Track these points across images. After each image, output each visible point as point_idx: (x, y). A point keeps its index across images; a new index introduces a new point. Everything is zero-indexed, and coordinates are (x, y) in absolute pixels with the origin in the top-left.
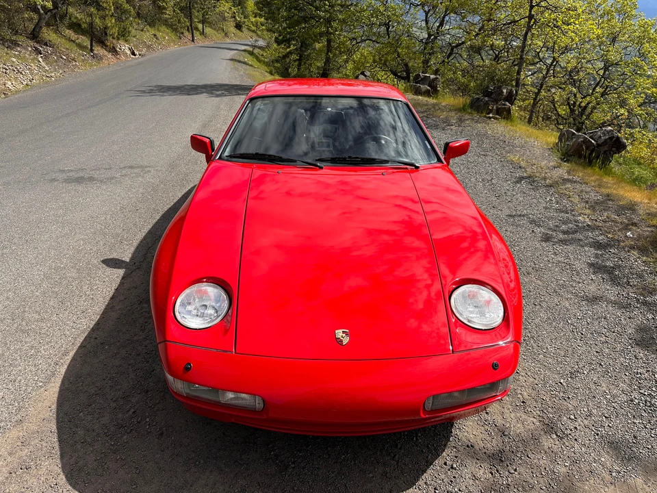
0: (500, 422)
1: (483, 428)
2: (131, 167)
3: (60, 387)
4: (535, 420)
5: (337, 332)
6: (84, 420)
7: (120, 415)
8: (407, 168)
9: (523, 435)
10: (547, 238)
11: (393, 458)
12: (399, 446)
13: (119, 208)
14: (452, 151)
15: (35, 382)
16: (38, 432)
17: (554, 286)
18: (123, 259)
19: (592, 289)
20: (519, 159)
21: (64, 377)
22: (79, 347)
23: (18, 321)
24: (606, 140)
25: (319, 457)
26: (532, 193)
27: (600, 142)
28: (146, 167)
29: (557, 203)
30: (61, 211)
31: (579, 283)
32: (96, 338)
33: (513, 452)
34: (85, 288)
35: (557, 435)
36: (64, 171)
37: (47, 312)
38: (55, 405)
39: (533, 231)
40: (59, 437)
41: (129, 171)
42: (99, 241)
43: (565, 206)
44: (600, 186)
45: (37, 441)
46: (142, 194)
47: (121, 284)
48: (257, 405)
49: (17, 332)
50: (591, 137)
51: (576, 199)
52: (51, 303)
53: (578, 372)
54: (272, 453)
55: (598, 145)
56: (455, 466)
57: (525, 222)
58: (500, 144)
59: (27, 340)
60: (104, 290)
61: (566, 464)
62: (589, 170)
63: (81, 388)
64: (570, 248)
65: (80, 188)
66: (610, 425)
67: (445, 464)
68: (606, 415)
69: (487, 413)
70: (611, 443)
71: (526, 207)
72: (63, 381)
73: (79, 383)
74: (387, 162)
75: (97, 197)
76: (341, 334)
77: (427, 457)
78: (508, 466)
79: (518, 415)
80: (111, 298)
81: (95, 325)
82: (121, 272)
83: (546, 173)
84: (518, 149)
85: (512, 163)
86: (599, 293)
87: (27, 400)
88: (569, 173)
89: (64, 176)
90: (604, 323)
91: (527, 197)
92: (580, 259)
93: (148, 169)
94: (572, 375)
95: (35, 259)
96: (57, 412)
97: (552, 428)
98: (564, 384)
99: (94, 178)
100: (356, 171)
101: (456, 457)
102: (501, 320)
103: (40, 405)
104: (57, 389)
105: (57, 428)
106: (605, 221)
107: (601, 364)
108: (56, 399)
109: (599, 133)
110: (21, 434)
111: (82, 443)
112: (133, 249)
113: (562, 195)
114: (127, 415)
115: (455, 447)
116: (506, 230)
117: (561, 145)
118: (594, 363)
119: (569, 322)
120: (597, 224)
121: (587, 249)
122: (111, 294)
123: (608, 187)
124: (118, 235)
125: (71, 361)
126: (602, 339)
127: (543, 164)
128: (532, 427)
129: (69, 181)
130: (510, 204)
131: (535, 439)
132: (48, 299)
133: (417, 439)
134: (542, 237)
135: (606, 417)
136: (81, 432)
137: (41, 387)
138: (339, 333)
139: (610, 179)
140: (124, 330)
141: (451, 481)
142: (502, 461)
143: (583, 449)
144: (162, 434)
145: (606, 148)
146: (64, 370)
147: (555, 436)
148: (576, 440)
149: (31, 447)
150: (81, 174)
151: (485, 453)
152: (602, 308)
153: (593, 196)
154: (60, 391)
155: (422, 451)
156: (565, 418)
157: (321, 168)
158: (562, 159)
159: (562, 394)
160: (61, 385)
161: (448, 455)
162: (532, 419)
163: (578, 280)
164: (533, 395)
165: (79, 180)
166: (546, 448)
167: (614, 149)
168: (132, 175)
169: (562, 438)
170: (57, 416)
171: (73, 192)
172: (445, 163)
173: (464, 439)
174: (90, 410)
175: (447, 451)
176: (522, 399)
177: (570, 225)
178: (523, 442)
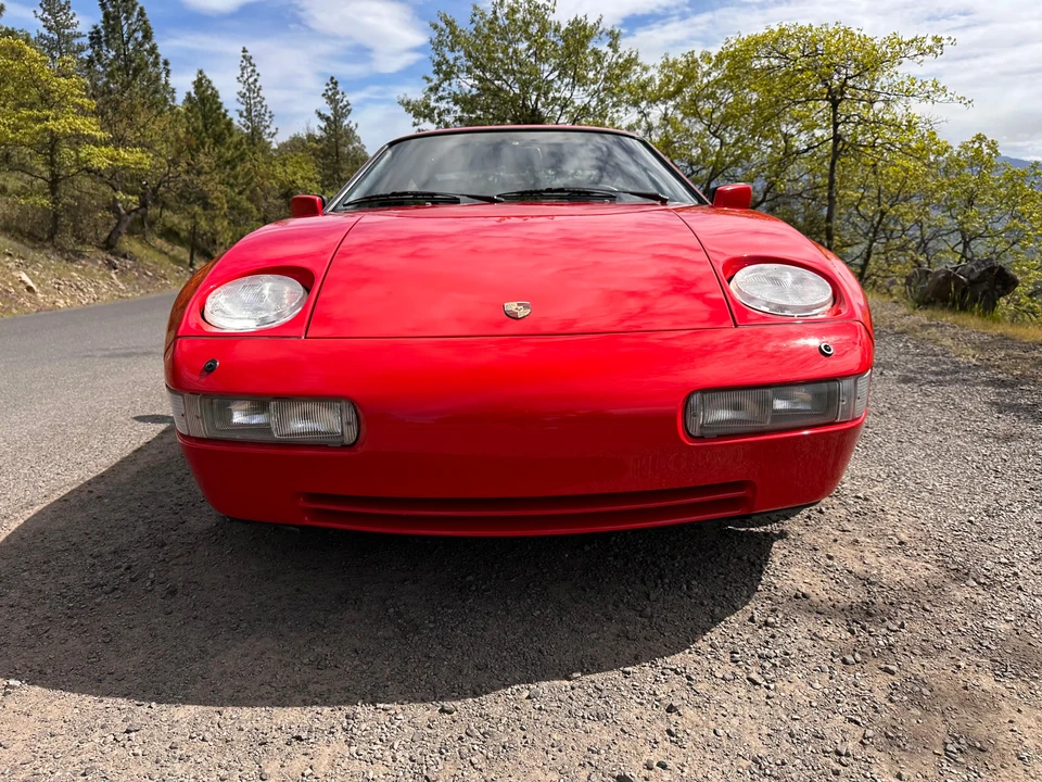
0: (858, 567)
1: (824, 575)
4: (929, 566)
5: (506, 304)
6: (27, 580)
9: (908, 583)
10: (906, 380)
12: (652, 597)
19: (1001, 427)
22: (56, 500)
24: (982, 273)
25: (488, 614)
27: (973, 277)
31: (977, 421)
32: (90, 492)
33: (891, 604)
34: (93, 442)
35: (979, 582)
36: (107, 349)
39: (881, 374)
42: (136, 401)
43: (930, 350)
47: (159, 438)
48: (346, 432)
50: (958, 273)
51: (949, 342)
53: (1001, 510)
54: (392, 610)
55: (972, 283)
56: (771, 622)
60: (126, 443)
61: (1008, 618)
62: (963, 315)
64: (950, 389)
65: (126, 360)
67: (752, 620)
69: (830, 558)
76: (514, 306)
77: (713, 610)
78: (884, 621)
80: (135, 451)
81: (95, 477)
82: (162, 426)
83: (892, 321)
86: (1015, 431)
88: (930, 319)
89: (106, 353)
92: (971, 399)
94: (991, 513)
97: (966, 574)
98: (978, 523)
101: (774, 611)
106: (1003, 359)
109: (970, 266)
113: (923, 340)
115: (770, 599)
117: (910, 291)
118: (1028, 501)
119: (969, 459)
120: (992, 362)
121: (980, 388)
128: (925, 574)
129: (111, 356)
131: (935, 587)
133: (689, 589)
134: (898, 379)
138: (511, 306)
140: (145, 483)
141: (767, 642)
142: (871, 615)
144: (172, 592)
145: (985, 286)
146: (17, 526)
147: (974, 584)
148: (1020, 589)
151: (834, 606)
152: (1024, 444)
153: (977, 337)
155: (702, 604)
156: (990, 562)
157: (500, 202)
158: (915, 307)
159: (976, 535)
161: (755, 607)
162: (924, 564)
163: (972, 419)
164: (917, 536)
166: (960, 598)
167: (999, 287)
169: (989, 586)
171: (113, 364)
173: (787, 588)
175: (754, 604)
176: (897, 541)
177: (945, 367)
178: (910, 592)
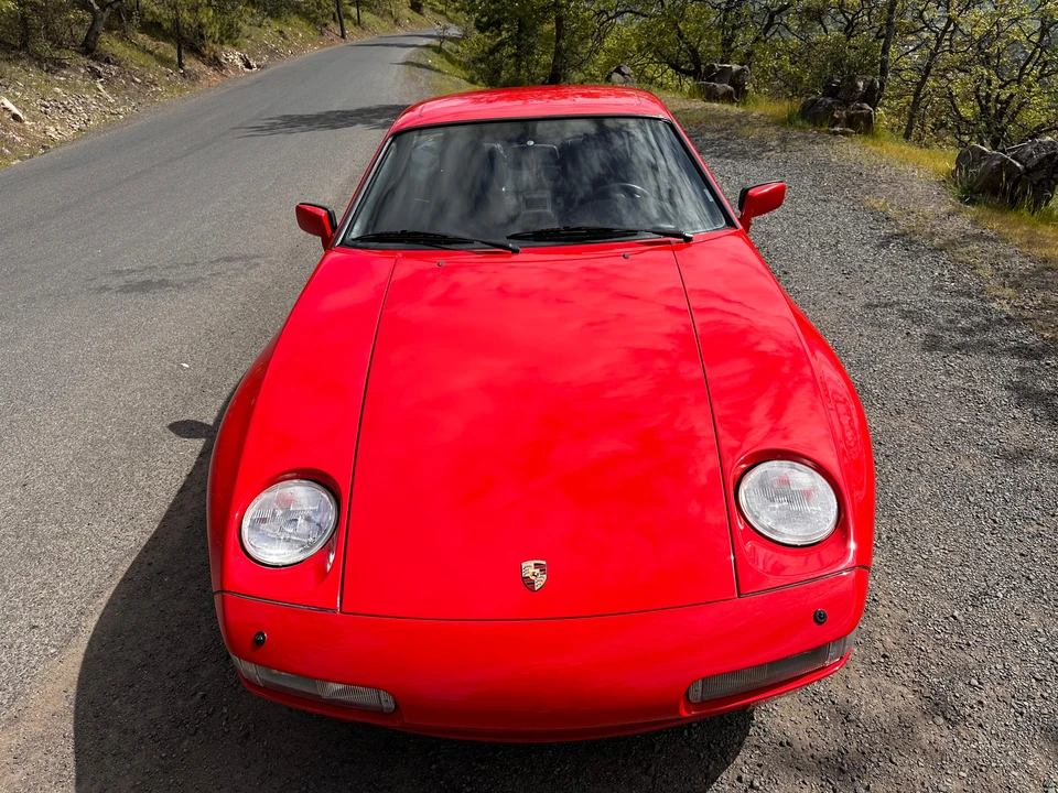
0: (841, 695)
1: (809, 708)
2: (229, 259)
3: (85, 655)
4: (905, 690)
5: (524, 565)
6: (119, 713)
7: (180, 702)
8: (669, 242)
9: (882, 720)
10: (932, 344)
11: (646, 771)
12: (657, 748)
13: (202, 331)
14: (755, 204)
15: (44, 647)
16: (43, 737)
17: (944, 434)
18: (204, 421)
19: (1015, 436)
20: (885, 204)
21: (93, 636)
22: (123, 580)
23: (26, 538)
24: (1041, 162)
25: (516, 771)
26: (908, 263)
27: (1029, 165)
28: (253, 258)
29: (953, 279)
30: (110, 342)
31: (991, 425)
32: (150, 564)
33: (863, 753)
34: (138, 475)
35: (945, 718)
36: (120, 272)
37: (73, 521)
38: (75, 687)
39: (908, 334)
40: (77, 745)
41: (223, 266)
42: (167, 391)
43: (966, 285)
44: (1030, 243)
45: (40, 754)
46: (243, 304)
47: (199, 464)
48: (384, 704)
49: (22, 558)
50: (1014, 157)
51: (987, 271)
52: (82, 505)
53: (986, 594)
55: (1028, 171)
56: (756, 783)
57: (893, 318)
58: (853, 179)
59: (37, 571)
60: (169, 478)
61: (962, 774)
62: (1012, 217)
63: (120, 654)
64: (975, 360)
65: (144, 299)
66: (1045, 695)
67: (740, 779)
68: (1038, 676)
70: (1046, 730)
71: (896, 291)
72: (90, 644)
73: (116, 646)
74: (634, 232)
75: (170, 314)
76: (532, 570)
77: (708, 767)
78: (853, 780)
79: (875, 681)
80: (180, 491)
81: (150, 540)
82: (199, 444)
83: (933, 226)
84: (885, 186)
85: (873, 211)
86: (1026, 444)
87: (28, 680)
88: (974, 222)
89: (121, 281)
90: (1035, 498)
91: (898, 271)
92: (994, 381)
93: (255, 260)
94: (977, 600)
95: (62, 428)
96: (77, 699)
97: (937, 704)
98: (961, 618)
99: (167, 281)
100: (579, 253)
101: (760, 766)
102: (833, 526)
103: (49, 688)
104: (79, 659)
105: (75, 729)
106: (1039, 308)
107: (1028, 578)
108: (76, 676)
109: (1029, 150)
110: (14, 742)
111: (114, 755)
112: (221, 402)
113: (960, 264)
114: (191, 702)
115: (759, 747)
116: (861, 335)
117: (960, 174)
118: (1015, 575)
119: (972, 499)
120: (1025, 314)
121: (1005, 361)
122: (181, 484)
123: (1044, 245)
124: (198, 379)
125: (107, 606)
126: (1031, 529)
127: (928, 210)
128: (900, 704)
129: (127, 289)
130: (867, 286)
131: (906, 726)
132: (78, 497)
133: (690, 734)
134: (924, 343)
135: (1037, 680)
136: (113, 735)
137: (54, 655)
138: (529, 568)
139: (1050, 229)
140: (197, 547)
142: (844, 772)
143: (994, 742)
144: (247, 736)
145: (1042, 174)
146: (94, 624)
147: (941, 720)
148: (980, 725)
149: (29, 764)
150: (147, 277)
151: (812, 756)
152: (1032, 471)
153: (1020, 265)
154: (84, 662)
155: (699, 756)
156: (961, 684)
157: (515, 252)
158: (962, 200)
159: (955, 638)
160: (87, 651)
161: (744, 762)
162: (901, 688)
163: (989, 420)
164: (902, 642)
165: (145, 287)
166: (925, 743)
168: (229, 273)
169: (954, 724)
170: (77, 707)
171: (132, 308)
172: (740, 227)
173: (775, 731)
174: (131, 693)
175: (744, 754)
176: (882, 651)
177: (976, 319)
178: (883, 734)
